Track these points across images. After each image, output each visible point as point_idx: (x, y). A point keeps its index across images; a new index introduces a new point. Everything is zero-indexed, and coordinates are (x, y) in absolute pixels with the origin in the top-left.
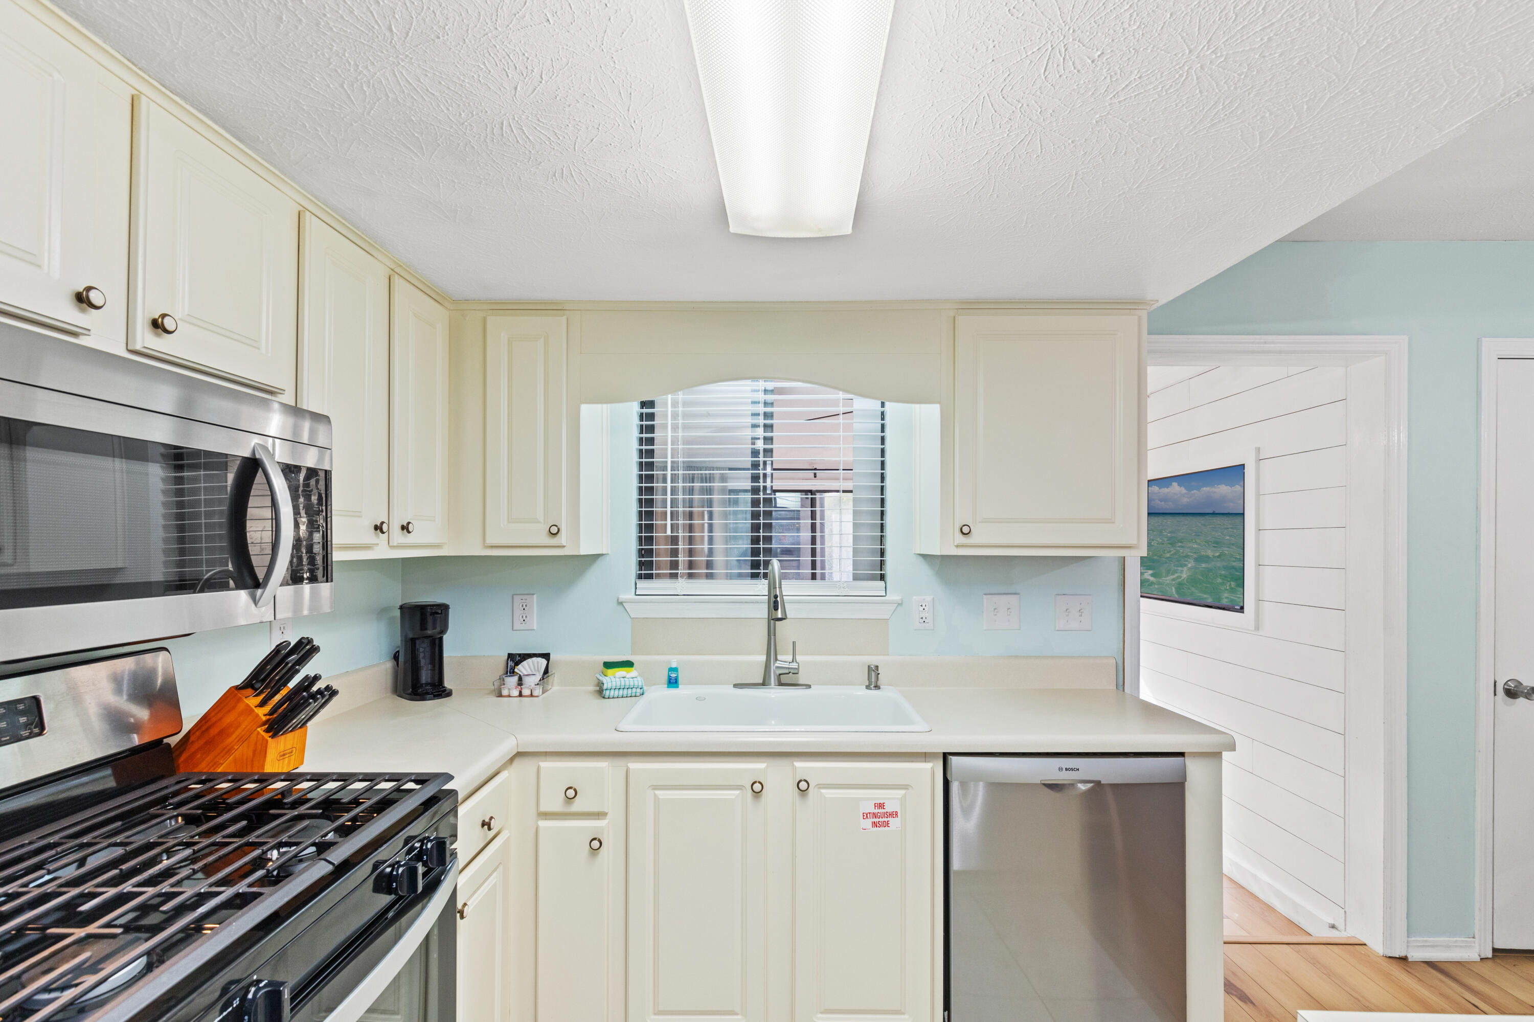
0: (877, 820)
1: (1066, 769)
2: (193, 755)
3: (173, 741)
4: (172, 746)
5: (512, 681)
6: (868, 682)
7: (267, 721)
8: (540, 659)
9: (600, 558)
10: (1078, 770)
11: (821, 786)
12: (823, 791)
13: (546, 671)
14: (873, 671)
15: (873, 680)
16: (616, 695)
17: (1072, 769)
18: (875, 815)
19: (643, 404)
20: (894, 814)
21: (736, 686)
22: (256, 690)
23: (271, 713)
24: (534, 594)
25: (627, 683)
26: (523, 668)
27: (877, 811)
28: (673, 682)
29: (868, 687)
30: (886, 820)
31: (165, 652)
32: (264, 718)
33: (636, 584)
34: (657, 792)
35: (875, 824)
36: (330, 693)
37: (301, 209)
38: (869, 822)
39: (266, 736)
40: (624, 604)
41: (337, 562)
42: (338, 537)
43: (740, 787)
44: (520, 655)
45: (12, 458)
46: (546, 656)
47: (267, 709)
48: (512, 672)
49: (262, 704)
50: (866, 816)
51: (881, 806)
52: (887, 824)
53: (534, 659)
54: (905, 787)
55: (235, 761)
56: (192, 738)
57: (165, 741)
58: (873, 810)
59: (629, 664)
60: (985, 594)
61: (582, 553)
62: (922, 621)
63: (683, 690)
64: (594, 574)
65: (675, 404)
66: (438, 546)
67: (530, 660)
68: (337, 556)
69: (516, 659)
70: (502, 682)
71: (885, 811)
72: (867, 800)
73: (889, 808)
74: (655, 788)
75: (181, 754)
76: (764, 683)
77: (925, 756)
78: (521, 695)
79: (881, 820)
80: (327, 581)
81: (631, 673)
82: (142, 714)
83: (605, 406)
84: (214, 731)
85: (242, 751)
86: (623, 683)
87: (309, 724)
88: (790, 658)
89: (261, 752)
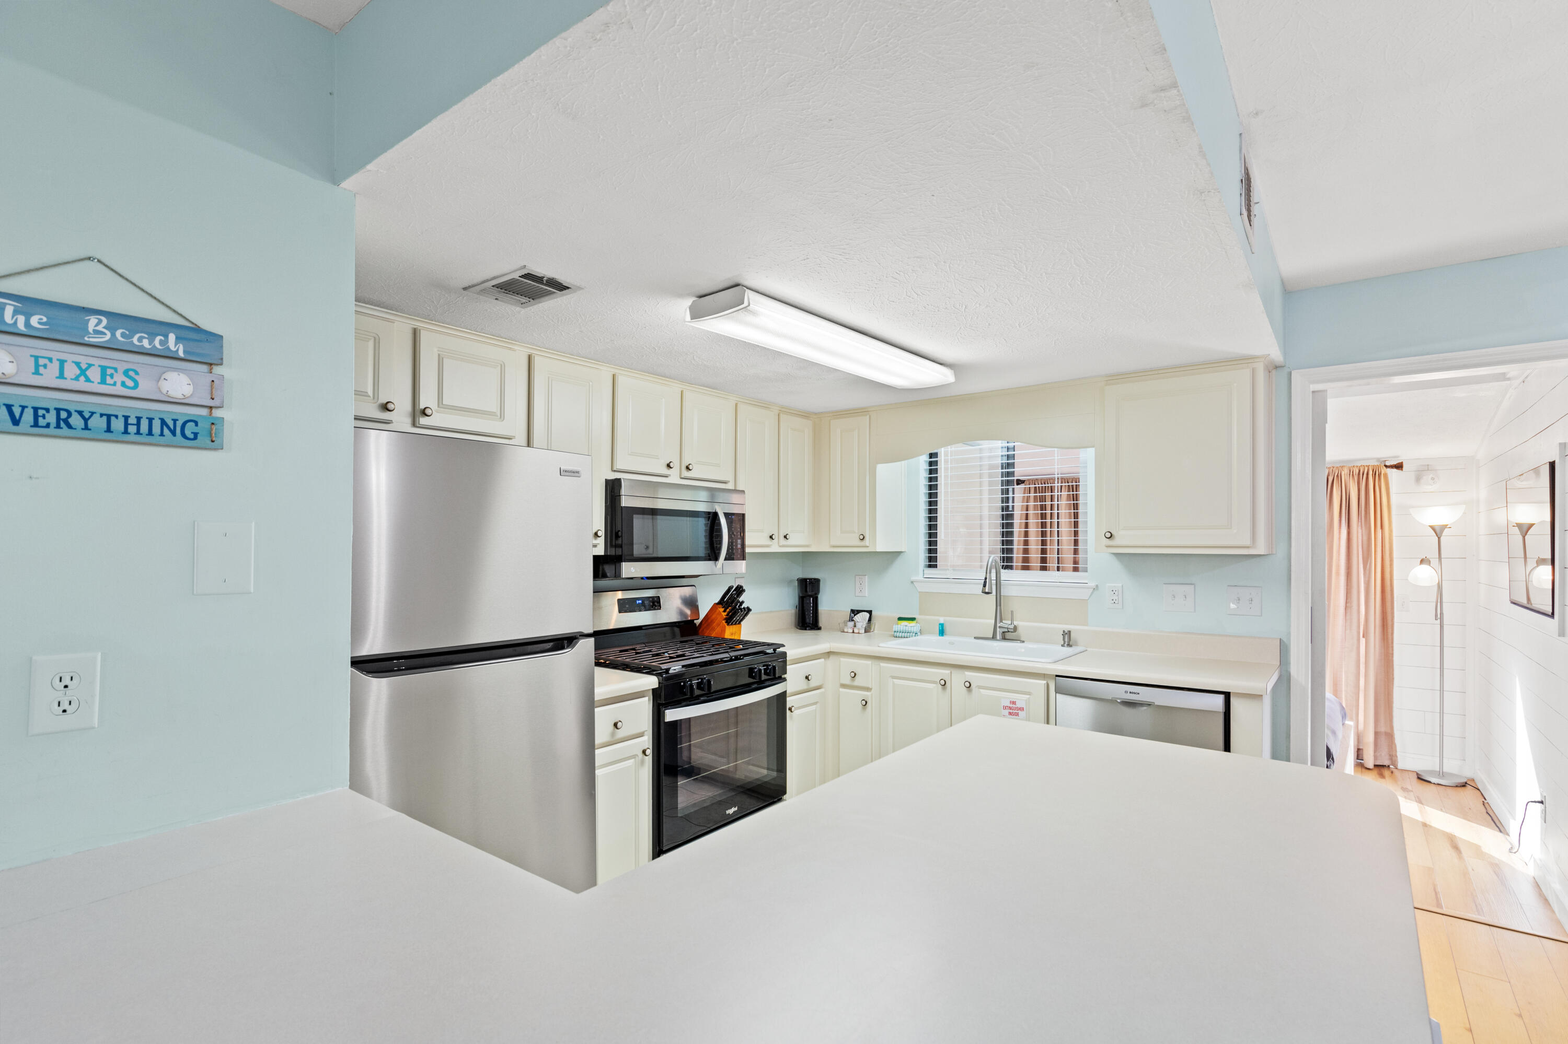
0: (1011, 711)
1: (1130, 693)
2: (703, 630)
3: (697, 622)
4: (697, 625)
5: (852, 624)
6: (1063, 642)
7: (726, 618)
8: (865, 613)
9: (902, 554)
10: (1138, 694)
11: (980, 687)
12: (981, 690)
13: (870, 620)
14: (1067, 634)
15: (1066, 640)
16: (900, 636)
17: (1135, 693)
18: (1010, 708)
19: (931, 455)
20: (1022, 709)
21: (975, 638)
22: (722, 605)
23: (727, 615)
24: (866, 575)
25: (907, 629)
26: (858, 618)
27: (1011, 706)
28: (942, 632)
29: (1063, 646)
30: (1017, 712)
31: (694, 587)
32: (725, 617)
33: (924, 571)
34: (894, 680)
35: (1010, 713)
36: (749, 610)
37: (736, 402)
38: (1007, 712)
39: (726, 624)
40: (915, 583)
41: (748, 553)
42: (748, 542)
43: (934, 682)
44: (857, 611)
45: (653, 519)
46: (870, 612)
47: (726, 613)
48: (851, 620)
49: (724, 611)
50: (1005, 708)
51: (1014, 703)
52: (1017, 714)
53: (863, 613)
54: (1029, 693)
55: (716, 633)
56: (703, 623)
57: (695, 621)
58: (1009, 705)
59: (913, 619)
60: (1164, 584)
61: (878, 550)
62: (1113, 602)
63: (945, 638)
64: (899, 562)
65: (946, 455)
66: (807, 546)
67: (861, 614)
68: (748, 550)
69: (855, 612)
70: (845, 624)
71: (1016, 706)
72: (1006, 698)
73: (1018, 705)
74: (894, 677)
75: (700, 628)
76: (994, 637)
77: (1043, 676)
78: (853, 632)
79: (1013, 711)
80: (743, 560)
81: (913, 623)
82: (688, 612)
83: (903, 462)
84: (709, 621)
85: (718, 630)
86: (904, 629)
87: (742, 623)
88: (1010, 622)
89: (724, 631)
